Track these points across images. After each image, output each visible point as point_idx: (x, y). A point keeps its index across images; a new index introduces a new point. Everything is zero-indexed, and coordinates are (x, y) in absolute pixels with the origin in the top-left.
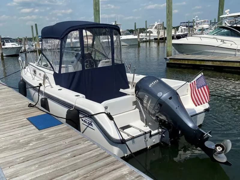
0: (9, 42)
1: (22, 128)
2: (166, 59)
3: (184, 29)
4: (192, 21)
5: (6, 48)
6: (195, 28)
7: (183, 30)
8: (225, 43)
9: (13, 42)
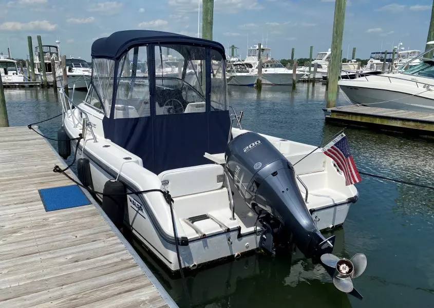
0: (80, 67)
1: (21, 205)
2: (325, 111)
3: (377, 64)
4: (392, 51)
5: (74, 76)
6: (395, 64)
7: (375, 65)
8: (429, 90)
9: (86, 67)
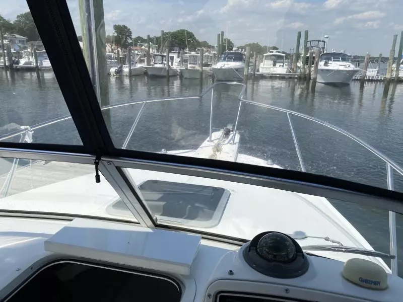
5: (328, 70)
9: (346, 61)
